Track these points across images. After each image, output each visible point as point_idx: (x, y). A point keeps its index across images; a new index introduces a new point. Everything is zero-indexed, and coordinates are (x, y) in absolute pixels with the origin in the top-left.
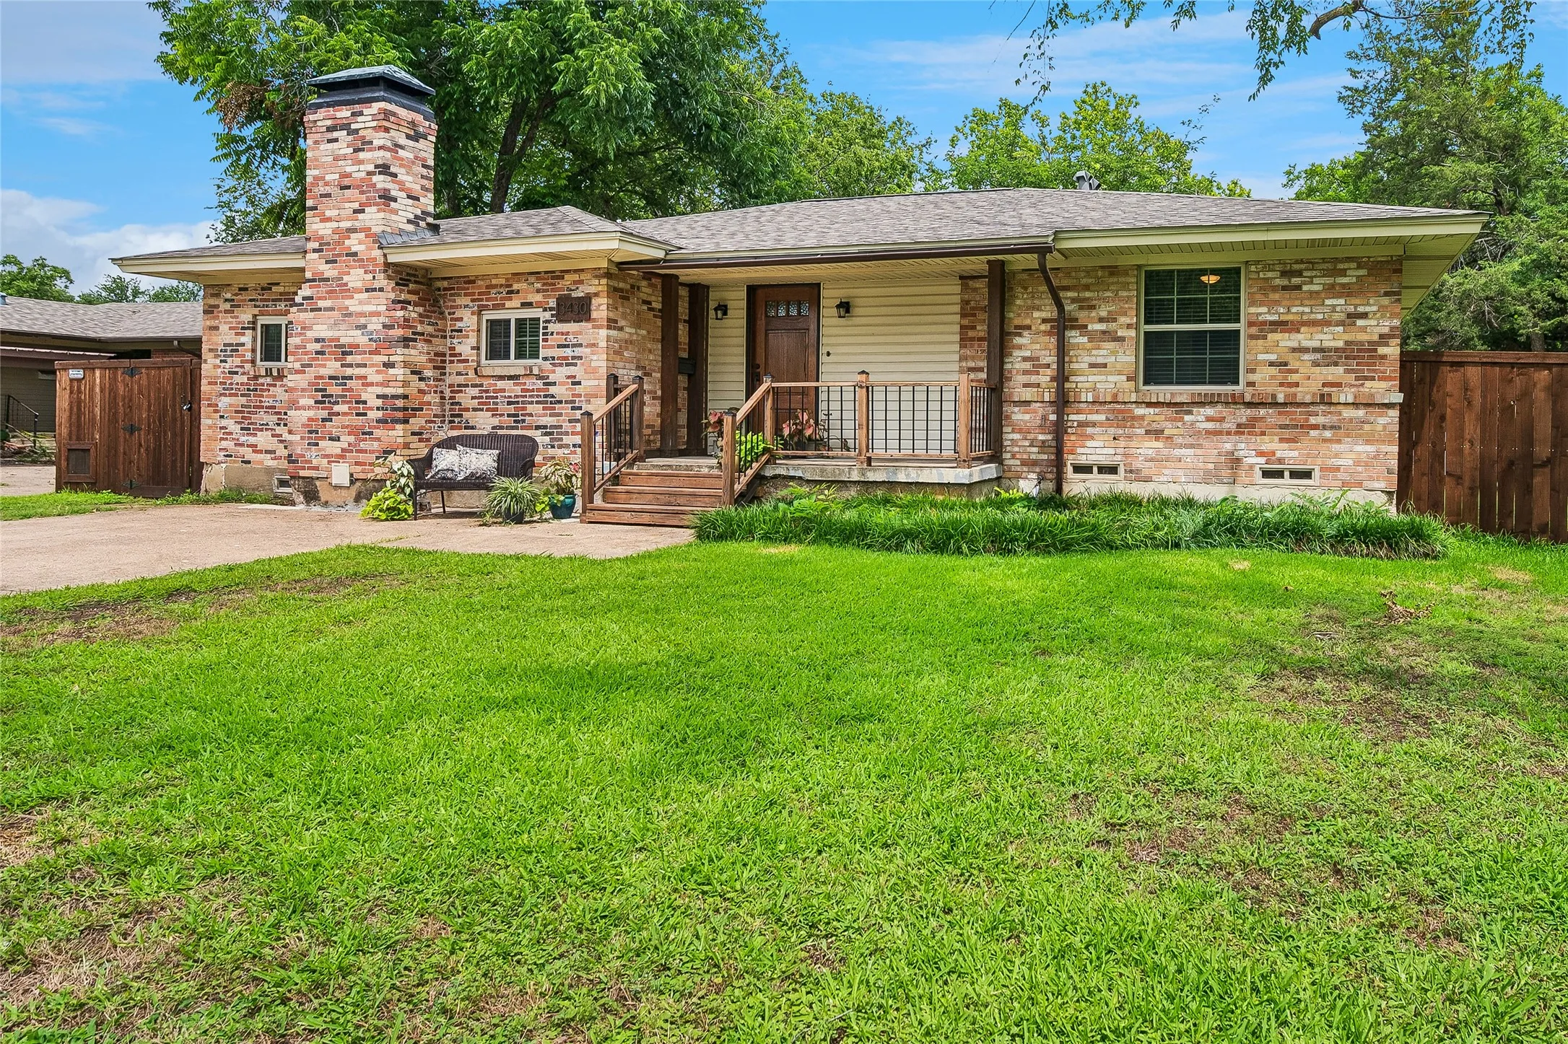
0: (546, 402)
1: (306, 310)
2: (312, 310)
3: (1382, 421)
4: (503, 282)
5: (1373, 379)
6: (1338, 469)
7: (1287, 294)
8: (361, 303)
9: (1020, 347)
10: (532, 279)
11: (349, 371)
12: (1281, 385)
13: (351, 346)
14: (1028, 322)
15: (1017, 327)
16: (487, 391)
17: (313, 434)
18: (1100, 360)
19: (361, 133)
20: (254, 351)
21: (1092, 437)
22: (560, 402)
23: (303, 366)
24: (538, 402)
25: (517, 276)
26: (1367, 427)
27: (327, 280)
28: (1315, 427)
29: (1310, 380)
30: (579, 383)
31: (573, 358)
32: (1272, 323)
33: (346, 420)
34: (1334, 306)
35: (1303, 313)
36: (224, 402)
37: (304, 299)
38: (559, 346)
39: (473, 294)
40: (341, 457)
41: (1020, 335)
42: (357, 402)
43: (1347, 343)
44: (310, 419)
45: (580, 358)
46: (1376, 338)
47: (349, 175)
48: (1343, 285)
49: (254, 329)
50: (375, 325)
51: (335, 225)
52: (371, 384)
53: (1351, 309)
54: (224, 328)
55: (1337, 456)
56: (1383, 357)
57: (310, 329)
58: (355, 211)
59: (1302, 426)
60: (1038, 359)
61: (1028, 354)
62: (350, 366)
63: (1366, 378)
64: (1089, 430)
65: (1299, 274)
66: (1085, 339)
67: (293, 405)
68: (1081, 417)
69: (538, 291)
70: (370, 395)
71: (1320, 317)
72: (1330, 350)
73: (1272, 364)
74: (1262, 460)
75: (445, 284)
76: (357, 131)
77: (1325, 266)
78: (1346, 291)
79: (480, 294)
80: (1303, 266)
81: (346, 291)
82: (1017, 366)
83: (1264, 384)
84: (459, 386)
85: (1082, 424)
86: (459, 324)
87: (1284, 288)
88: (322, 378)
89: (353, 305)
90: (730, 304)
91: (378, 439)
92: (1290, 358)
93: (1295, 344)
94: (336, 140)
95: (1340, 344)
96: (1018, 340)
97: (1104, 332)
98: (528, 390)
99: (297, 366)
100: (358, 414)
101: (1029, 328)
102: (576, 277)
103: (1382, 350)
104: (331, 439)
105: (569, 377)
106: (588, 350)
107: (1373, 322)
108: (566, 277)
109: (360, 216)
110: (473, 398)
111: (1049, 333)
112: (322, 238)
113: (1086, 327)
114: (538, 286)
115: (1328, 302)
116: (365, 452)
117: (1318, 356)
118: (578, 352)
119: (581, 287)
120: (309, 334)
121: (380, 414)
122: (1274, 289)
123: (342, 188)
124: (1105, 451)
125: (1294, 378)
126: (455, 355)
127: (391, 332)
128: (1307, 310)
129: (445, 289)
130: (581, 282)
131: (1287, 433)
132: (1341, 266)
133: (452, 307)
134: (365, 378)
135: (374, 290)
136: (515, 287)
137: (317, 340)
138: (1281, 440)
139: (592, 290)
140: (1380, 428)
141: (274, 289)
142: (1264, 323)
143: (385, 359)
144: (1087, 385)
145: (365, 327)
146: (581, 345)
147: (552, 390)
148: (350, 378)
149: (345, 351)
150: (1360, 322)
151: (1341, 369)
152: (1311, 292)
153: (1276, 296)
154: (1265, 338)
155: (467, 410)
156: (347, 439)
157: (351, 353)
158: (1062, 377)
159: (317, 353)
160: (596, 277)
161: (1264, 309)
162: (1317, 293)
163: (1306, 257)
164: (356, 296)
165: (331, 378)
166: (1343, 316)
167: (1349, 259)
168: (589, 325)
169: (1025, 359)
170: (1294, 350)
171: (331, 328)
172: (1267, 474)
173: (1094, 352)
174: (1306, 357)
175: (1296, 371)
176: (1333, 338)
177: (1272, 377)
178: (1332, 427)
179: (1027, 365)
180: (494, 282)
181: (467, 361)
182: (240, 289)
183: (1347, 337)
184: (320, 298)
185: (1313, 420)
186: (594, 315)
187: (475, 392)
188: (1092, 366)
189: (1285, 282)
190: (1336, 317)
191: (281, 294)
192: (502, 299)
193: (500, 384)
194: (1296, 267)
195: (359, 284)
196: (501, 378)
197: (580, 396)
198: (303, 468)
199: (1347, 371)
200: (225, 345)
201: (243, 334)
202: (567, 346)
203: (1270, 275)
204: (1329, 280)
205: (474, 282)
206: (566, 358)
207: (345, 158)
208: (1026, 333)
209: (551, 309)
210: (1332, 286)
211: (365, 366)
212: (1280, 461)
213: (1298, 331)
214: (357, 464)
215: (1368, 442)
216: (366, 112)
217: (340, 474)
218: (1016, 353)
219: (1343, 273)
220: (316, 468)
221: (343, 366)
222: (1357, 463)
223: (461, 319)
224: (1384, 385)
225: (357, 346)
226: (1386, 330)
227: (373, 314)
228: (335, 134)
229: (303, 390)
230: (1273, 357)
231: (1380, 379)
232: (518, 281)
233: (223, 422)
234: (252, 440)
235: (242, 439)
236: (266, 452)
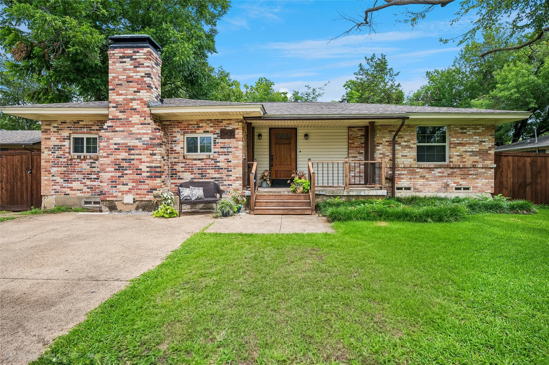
0: (216, 169)
1: (109, 132)
2: (112, 132)
3: (490, 172)
4: (195, 123)
5: (487, 160)
6: (477, 187)
7: (462, 135)
8: (138, 129)
9: (378, 150)
10: (208, 122)
11: (132, 157)
12: (461, 162)
13: (133, 146)
14: (381, 142)
15: (378, 143)
16: (188, 165)
17: (114, 183)
18: (405, 154)
19: (138, 60)
20: (70, 148)
21: (403, 179)
22: (222, 169)
23: (108, 154)
24: (212, 169)
25: (201, 121)
26: (485, 174)
27: (121, 119)
28: (471, 174)
29: (469, 161)
30: (230, 162)
31: (228, 152)
32: (458, 143)
33: (131, 177)
34: (476, 139)
35: (467, 141)
36: (54, 170)
37: (108, 127)
38: (221, 148)
39: (182, 127)
40: (129, 191)
41: (378, 146)
42: (137, 169)
43: (479, 149)
44: (112, 176)
45: (231, 152)
46: (488, 148)
47: (132, 77)
48: (478, 133)
49: (69, 139)
50: (146, 138)
51: (125, 97)
52: (144, 162)
53: (481, 139)
54: (53, 139)
55: (477, 183)
56: (490, 154)
57: (112, 139)
58: (135, 92)
59: (467, 174)
60: (385, 154)
61: (381, 152)
62: (133, 155)
63: (485, 160)
64: (402, 176)
65: (466, 129)
66: (400, 148)
67: (104, 171)
68: (399, 172)
69: (211, 127)
70: (143, 167)
71: (472, 142)
72: (474, 152)
73: (458, 156)
74: (455, 185)
75: (168, 123)
76: (136, 59)
77: (473, 127)
78: (479, 134)
79: (184, 127)
80: (467, 126)
81: (131, 124)
82: (378, 156)
83: (455, 162)
84: (175, 163)
85: (399, 174)
86: (175, 139)
87: (461, 133)
88: (118, 159)
89: (134, 130)
90: (263, 134)
91: (148, 184)
92: (463, 154)
93: (464, 150)
94: (125, 62)
95: (478, 150)
96: (378, 148)
97: (406, 145)
98: (208, 164)
99: (105, 154)
100: (137, 174)
101: (381, 144)
102: (228, 122)
103: (489, 152)
104: (123, 185)
105: (226, 159)
106: (234, 149)
107: (487, 144)
108: (224, 122)
109: (138, 94)
110: (182, 167)
111: (388, 146)
112: (118, 102)
113: (400, 144)
114: (212, 125)
115: (474, 137)
116: (141, 189)
117: (471, 153)
118: (230, 150)
119: (230, 126)
120: (111, 141)
121: (148, 174)
122: (458, 133)
123: (128, 82)
124: (407, 183)
125: (464, 160)
126: (173, 151)
127: (154, 141)
128: (468, 140)
129: (168, 125)
130: (230, 124)
131: (463, 177)
132: (478, 127)
133: (171, 132)
134: (141, 159)
135: (146, 124)
136: (201, 125)
137: (116, 144)
138: (461, 179)
139: (236, 127)
140: (489, 175)
141: (81, 123)
142: (455, 143)
143: (151, 152)
144: (401, 162)
145: (141, 139)
146: (231, 147)
147: (218, 164)
148: (133, 160)
149: (130, 149)
150: (483, 144)
151: (478, 157)
152: (469, 134)
153: (459, 135)
154: (456, 148)
155: (179, 172)
156: (131, 185)
157: (134, 149)
158: (393, 159)
159: (115, 149)
160: (237, 122)
161: (455, 139)
162: (471, 134)
163: (467, 124)
164: (136, 126)
165: (122, 159)
166: (478, 142)
167: (480, 125)
168: (235, 140)
169: (380, 154)
170: (464, 151)
171: (123, 139)
172: (457, 189)
173: (403, 152)
174: (468, 154)
175: (465, 158)
176: (475, 148)
177: (458, 160)
178: (476, 175)
179: (381, 156)
180: (191, 123)
181: (179, 153)
182: (62, 123)
183: (479, 148)
184: (117, 127)
185: (470, 173)
186: (236, 136)
187: (183, 165)
188: (402, 156)
189: (462, 131)
190: (476, 142)
191: (84, 125)
192: (194, 129)
193: (194, 162)
194: (465, 127)
195: (137, 122)
196: (195, 159)
197: (231, 166)
198: (109, 197)
199: (480, 158)
200: (54, 146)
201: (64, 141)
202: (225, 148)
203: (457, 129)
204: (473, 131)
205: (181, 123)
206: (225, 152)
207: (129, 70)
208: (381, 145)
209: (217, 134)
210: (475, 133)
211: (141, 154)
212: (461, 185)
213: (465, 146)
214: (137, 194)
215: (486, 179)
216: (140, 51)
217: (129, 199)
218: (377, 152)
219: (478, 129)
220: (116, 197)
221: (129, 155)
222: (483, 185)
223: (176, 137)
224: (490, 162)
225: (137, 147)
226: (490, 146)
227: (144, 134)
228: (124, 60)
229: (108, 165)
230: (458, 154)
231: (489, 160)
232: (202, 123)
233: (54, 178)
234: (70, 185)
235: (64, 185)
236: (78, 190)
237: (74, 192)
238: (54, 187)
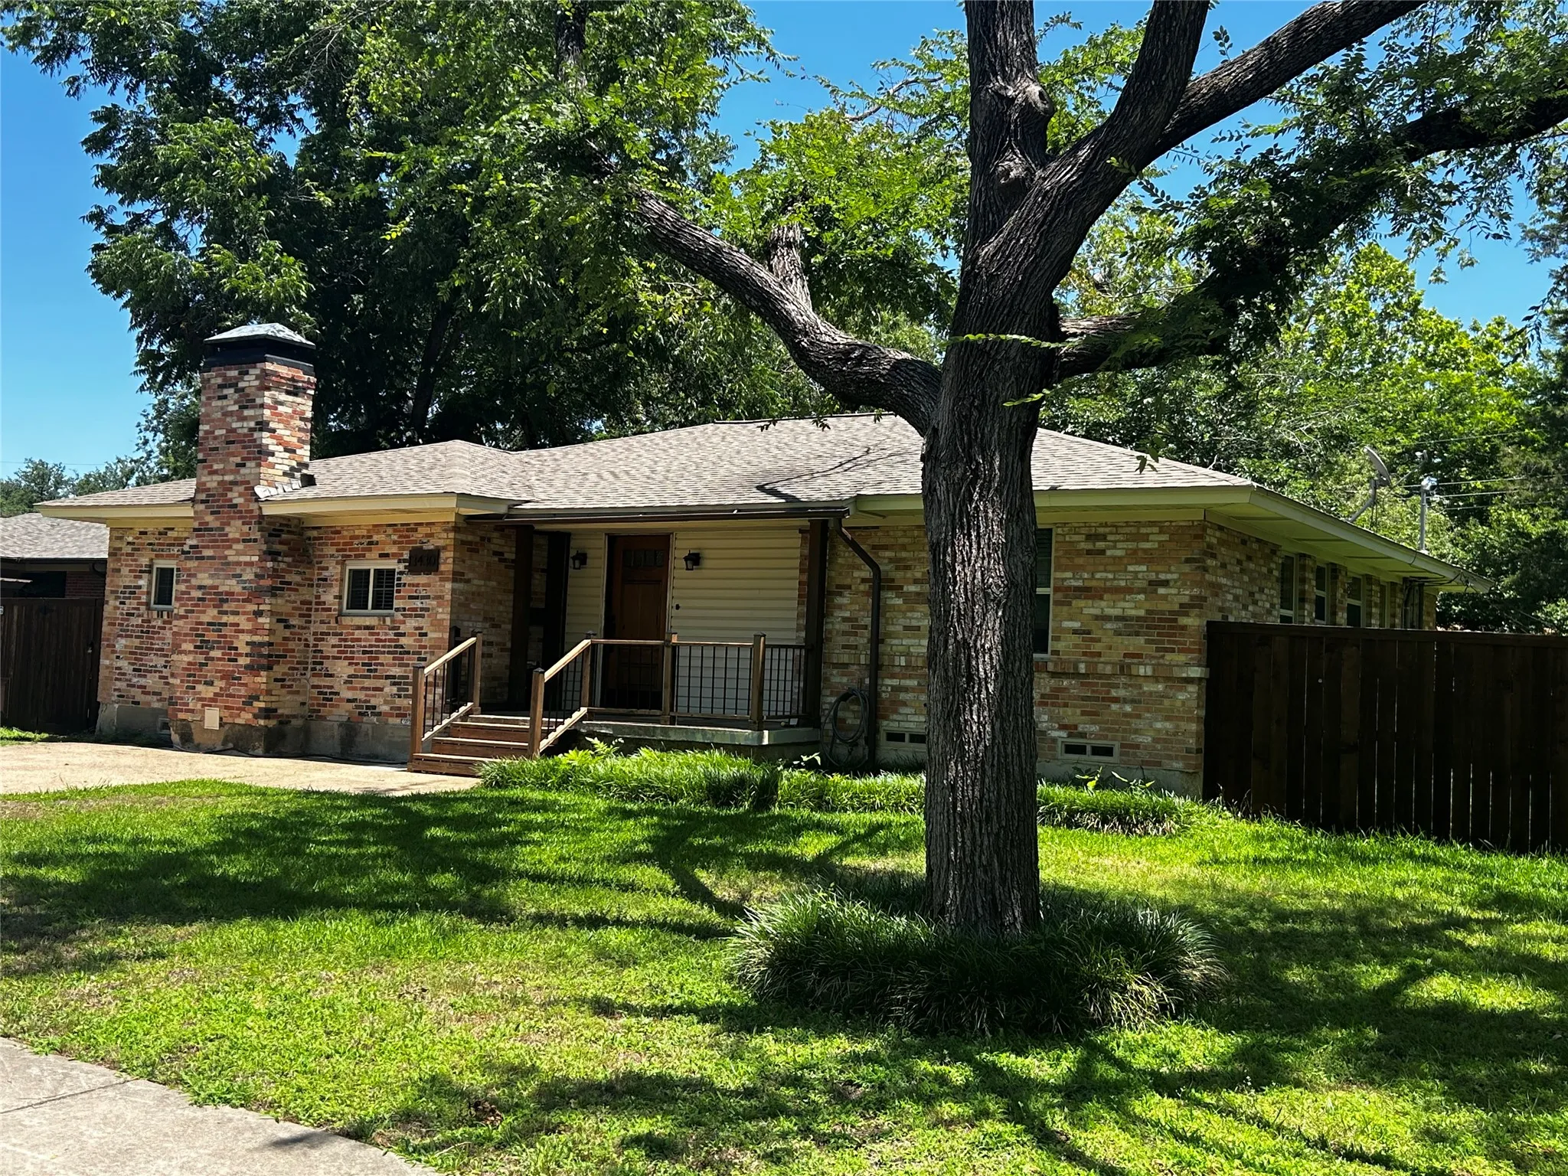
0: (395, 653)
1: (191, 559)
2: (197, 558)
3: (1181, 696)
4: (365, 533)
5: (1173, 651)
6: (1137, 746)
7: (1091, 559)
8: (238, 553)
9: (840, 607)
10: (390, 530)
11: (225, 619)
12: (1085, 654)
13: (227, 593)
14: (848, 581)
15: (838, 586)
16: (345, 640)
17: (191, 678)
18: (914, 623)
19: (247, 391)
20: (151, 594)
21: (904, 704)
22: (408, 653)
23: (187, 611)
24: (389, 653)
25: (377, 527)
26: (1167, 702)
27: (211, 529)
28: (1116, 700)
29: (1114, 647)
30: (425, 635)
31: (422, 609)
32: (1077, 589)
33: (219, 665)
34: (1136, 573)
35: (1106, 580)
36: (121, 644)
37: (191, 547)
38: (411, 597)
39: (338, 544)
40: (212, 702)
41: (841, 594)
42: (230, 648)
43: (1148, 612)
44: (190, 663)
45: (427, 610)
46: (1176, 607)
47: (234, 430)
48: (1145, 551)
49: (150, 572)
50: (249, 575)
51: (220, 478)
52: (242, 631)
53: (1153, 576)
54: (126, 571)
55: (1136, 731)
56: (1184, 628)
57: (194, 576)
58: (238, 465)
59: (1104, 699)
60: (856, 620)
61: (847, 614)
62: (226, 613)
63: (1166, 650)
64: (903, 696)
65: (1103, 537)
66: (900, 601)
67: (176, 649)
68: (895, 682)
69: (395, 543)
70: (241, 642)
71: (1123, 583)
72: (1131, 618)
73: (1075, 632)
74: (1063, 734)
75: (315, 533)
76: (243, 389)
77: (1127, 530)
78: (1148, 558)
79: (345, 544)
80: (1107, 530)
81: (229, 543)
82: (837, 627)
83: (1067, 653)
84: (322, 634)
85: (897, 689)
86: (325, 574)
87: (1089, 552)
88: (201, 623)
89: (231, 555)
90: (589, 553)
91: (245, 685)
92: (1093, 626)
93: (1097, 612)
94: (225, 397)
95: (1142, 613)
96: (839, 600)
97: (918, 594)
98: (381, 640)
99: (182, 612)
100: (230, 660)
101: (849, 587)
102: (428, 530)
103: (1184, 621)
104: (206, 683)
105: (417, 628)
106: (434, 603)
107: (1174, 591)
108: (420, 529)
109: (243, 471)
110: (333, 646)
111: (866, 593)
112: (209, 489)
113: (901, 587)
114: (395, 537)
115: (1130, 568)
116: (233, 696)
117: (1121, 624)
118: (427, 603)
119: (432, 541)
120: (194, 582)
121: (248, 661)
122: (1079, 553)
123: (228, 443)
124: (916, 718)
125: (1097, 647)
126: (318, 603)
127: (262, 582)
128: (1110, 576)
129: (315, 539)
130: (431, 535)
131: (1089, 706)
132: (1143, 530)
133: (320, 556)
134: (238, 625)
135: (249, 541)
136: (375, 538)
137: (200, 587)
138: (1083, 713)
139: (441, 543)
140: (1179, 704)
142: (1069, 588)
143: (255, 608)
144: (901, 648)
145: (240, 576)
146: (428, 597)
147: (403, 641)
148: (225, 625)
149: (221, 600)
150: (1161, 591)
151: (1141, 640)
152: (1114, 558)
153: (1080, 561)
154: (1069, 604)
155: (328, 658)
156: (220, 684)
157: (227, 601)
158: (877, 639)
159: (200, 599)
160: (445, 530)
161: (1069, 575)
162: (1120, 558)
163: (1110, 521)
164: (235, 546)
165: (209, 624)
166: (1145, 584)
167: (1152, 524)
168: (437, 578)
169: (845, 620)
170: (1097, 618)
171: (211, 576)
172: (1070, 749)
173: (909, 614)
174: (1108, 626)
175: (1099, 640)
176: (1133, 607)
177: (1076, 646)
178: (1133, 701)
179: (846, 627)
180: (357, 533)
181: (329, 610)
183: (1148, 606)
184: (204, 547)
185: (1114, 693)
186: (442, 568)
187: (334, 640)
188: (906, 628)
189: (1089, 546)
190: (1138, 584)
191: (176, 539)
192: (364, 549)
193: (358, 634)
194: (1101, 530)
195: (237, 536)
196: (359, 628)
197: (425, 647)
198: (181, 711)
199: (1148, 642)
200: (126, 588)
201: (142, 577)
202: (417, 598)
203: (1076, 538)
204: (1131, 545)
205: (338, 532)
206: (415, 609)
207: (231, 413)
208: (846, 593)
209: (405, 561)
210: (1135, 551)
211: (237, 613)
212: (1083, 735)
213: (1101, 598)
214: (227, 708)
215: (1167, 719)
216: (251, 371)
217: (212, 718)
218: (838, 613)
219: (1145, 538)
220: (192, 711)
221: (220, 612)
222: (1156, 740)
223: (326, 569)
224: (1182, 658)
225: (232, 594)
226: (1186, 600)
227: (247, 564)
228: (226, 392)
229: (186, 635)
230: (1076, 625)
231: (1180, 651)
232: (378, 533)
233: (120, 663)
234: (142, 681)
235: (135, 680)
236: (155, 693)
237: (149, 698)
238: (118, 685)
